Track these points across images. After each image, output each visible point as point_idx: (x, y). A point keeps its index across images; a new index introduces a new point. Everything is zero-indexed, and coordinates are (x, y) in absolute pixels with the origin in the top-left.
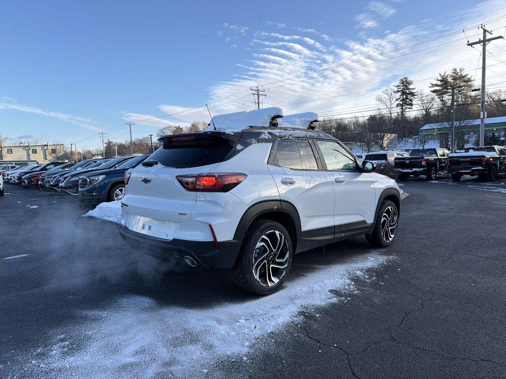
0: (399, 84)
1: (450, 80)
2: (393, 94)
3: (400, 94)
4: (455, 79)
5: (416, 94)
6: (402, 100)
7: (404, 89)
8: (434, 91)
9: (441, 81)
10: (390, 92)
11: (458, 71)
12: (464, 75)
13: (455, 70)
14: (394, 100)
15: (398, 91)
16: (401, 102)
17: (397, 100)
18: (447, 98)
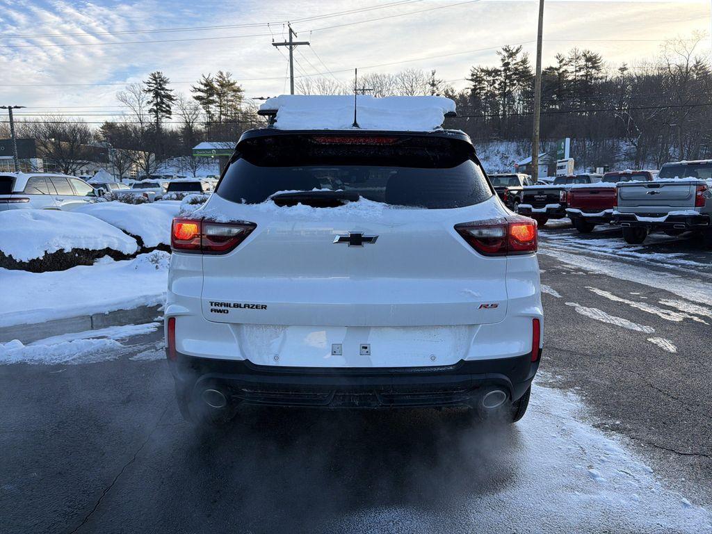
0: (151, 81)
1: (216, 85)
2: (143, 94)
3: (152, 94)
4: (222, 85)
5: (175, 98)
6: (156, 105)
7: (157, 88)
8: (197, 98)
9: (206, 85)
10: (137, 89)
11: (225, 75)
12: (232, 82)
13: (221, 73)
14: (145, 102)
15: (150, 91)
16: (155, 108)
17: (149, 103)
18: (214, 109)
